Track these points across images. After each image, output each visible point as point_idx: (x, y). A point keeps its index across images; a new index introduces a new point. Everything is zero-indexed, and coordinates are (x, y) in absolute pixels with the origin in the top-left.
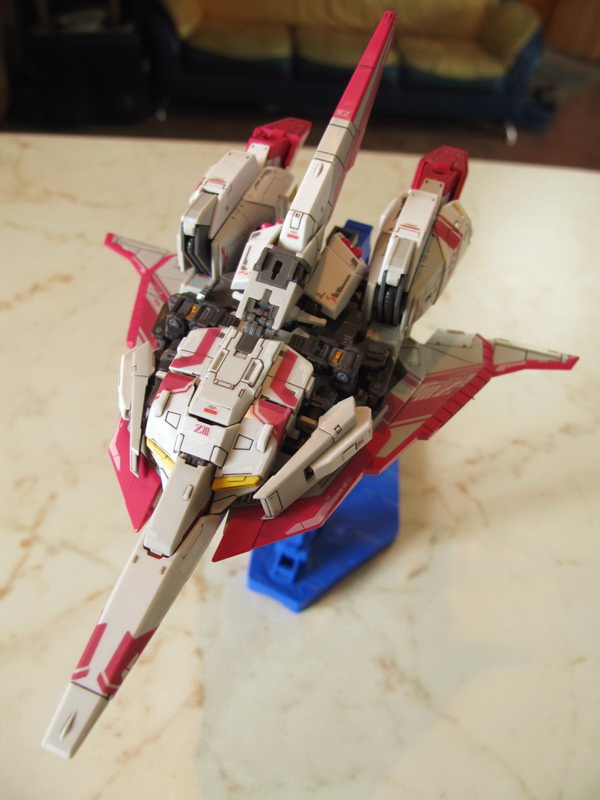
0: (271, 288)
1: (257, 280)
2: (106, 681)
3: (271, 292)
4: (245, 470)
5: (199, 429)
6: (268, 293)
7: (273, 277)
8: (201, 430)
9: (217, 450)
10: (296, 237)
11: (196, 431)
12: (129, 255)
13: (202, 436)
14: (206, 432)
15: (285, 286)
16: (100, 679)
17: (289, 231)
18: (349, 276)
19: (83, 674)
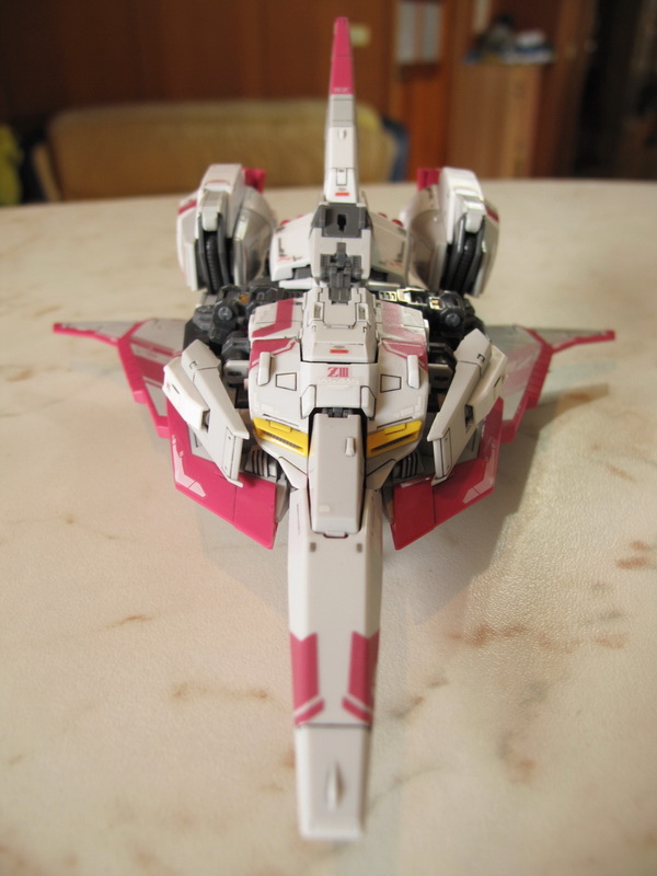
0: (343, 240)
1: (323, 235)
2: (358, 703)
3: (344, 244)
4: (404, 414)
5: (333, 372)
6: (342, 247)
7: (342, 228)
8: (337, 372)
9: (365, 392)
10: (347, 194)
11: (330, 375)
12: (90, 333)
13: (343, 379)
14: (344, 373)
15: (359, 235)
16: (347, 705)
17: (337, 189)
18: (403, 244)
19: (318, 709)
